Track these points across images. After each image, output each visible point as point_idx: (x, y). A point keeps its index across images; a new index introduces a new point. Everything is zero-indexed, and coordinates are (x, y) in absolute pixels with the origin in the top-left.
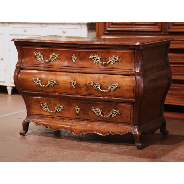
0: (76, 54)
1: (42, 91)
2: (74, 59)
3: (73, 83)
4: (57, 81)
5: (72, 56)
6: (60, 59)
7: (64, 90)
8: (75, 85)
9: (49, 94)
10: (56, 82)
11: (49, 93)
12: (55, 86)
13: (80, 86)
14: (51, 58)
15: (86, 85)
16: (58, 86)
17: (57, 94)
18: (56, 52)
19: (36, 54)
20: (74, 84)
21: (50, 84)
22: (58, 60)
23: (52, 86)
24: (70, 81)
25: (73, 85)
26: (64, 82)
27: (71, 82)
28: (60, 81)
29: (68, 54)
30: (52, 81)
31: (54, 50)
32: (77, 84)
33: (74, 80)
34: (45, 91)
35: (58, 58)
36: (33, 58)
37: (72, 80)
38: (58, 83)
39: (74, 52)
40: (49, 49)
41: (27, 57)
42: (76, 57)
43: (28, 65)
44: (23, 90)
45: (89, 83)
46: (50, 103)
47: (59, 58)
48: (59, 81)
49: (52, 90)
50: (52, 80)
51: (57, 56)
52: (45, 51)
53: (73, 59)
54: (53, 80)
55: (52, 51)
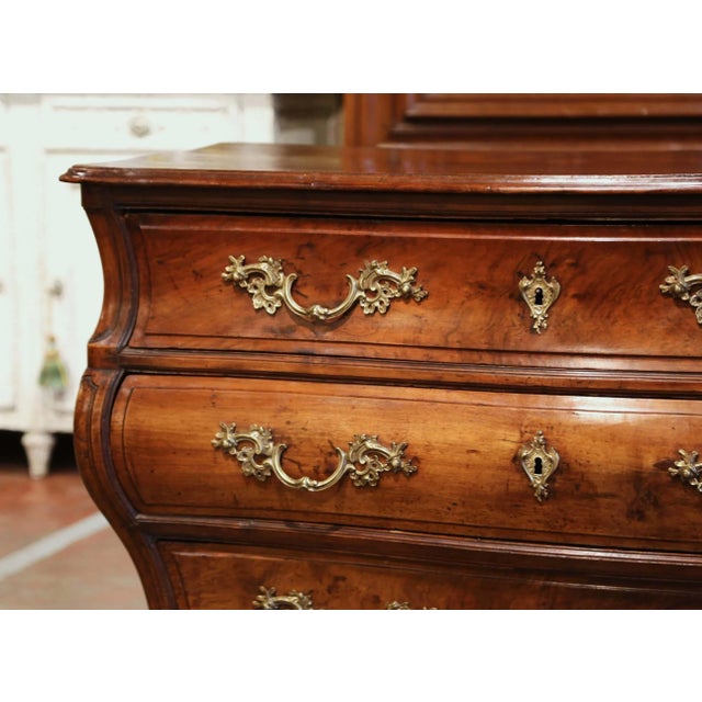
0: (551, 267)
1: (282, 516)
2: (539, 299)
3: (538, 461)
4: (404, 448)
5: (521, 276)
6: (426, 297)
7: (460, 509)
8: (550, 480)
9: (335, 534)
10: (402, 457)
11: (338, 526)
12: (389, 482)
13: (591, 485)
14: (354, 294)
15: (636, 478)
16: (416, 483)
17: (395, 536)
18: (396, 252)
19: (238, 270)
20: (547, 470)
21: (349, 472)
22: (413, 308)
23: (367, 483)
24: (513, 446)
25: (538, 481)
26: (462, 458)
27: (517, 459)
28: (428, 447)
29: (494, 266)
30: (371, 452)
31: (382, 240)
32: (563, 468)
33: (546, 445)
34: (306, 513)
35: (409, 291)
36: (215, 294)
37: (528, 443)
38: (416, 460)
39: (542, 252)
40: (345, 232)
41: (176, 288)
42: (550, 288)
43: (179, 343)
44: (139, 512)
45: (663, 466)
46: (329, 591)
47: (416, 290)
48: (420, 452)
49: (362, 506)
50: (370, 445)
51: (404, 278)
52: (310, 243)
53: (529, 297)
54: (378, 440)
55: (365, 249)
